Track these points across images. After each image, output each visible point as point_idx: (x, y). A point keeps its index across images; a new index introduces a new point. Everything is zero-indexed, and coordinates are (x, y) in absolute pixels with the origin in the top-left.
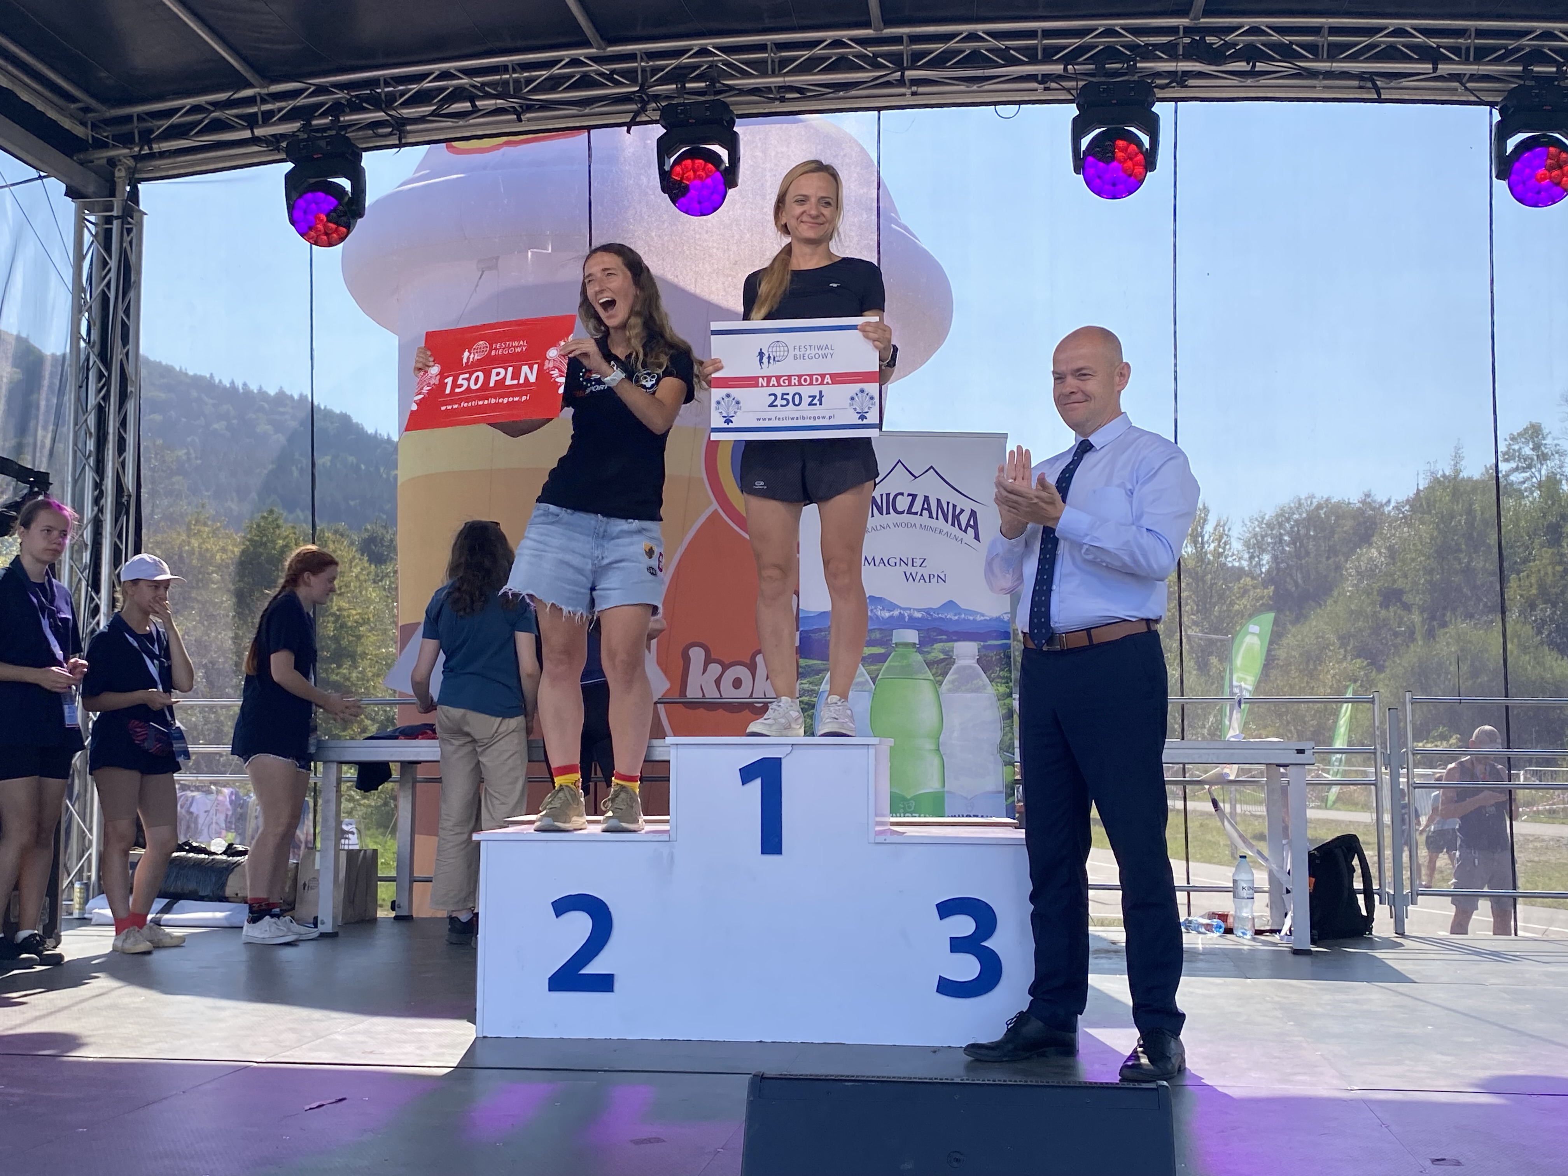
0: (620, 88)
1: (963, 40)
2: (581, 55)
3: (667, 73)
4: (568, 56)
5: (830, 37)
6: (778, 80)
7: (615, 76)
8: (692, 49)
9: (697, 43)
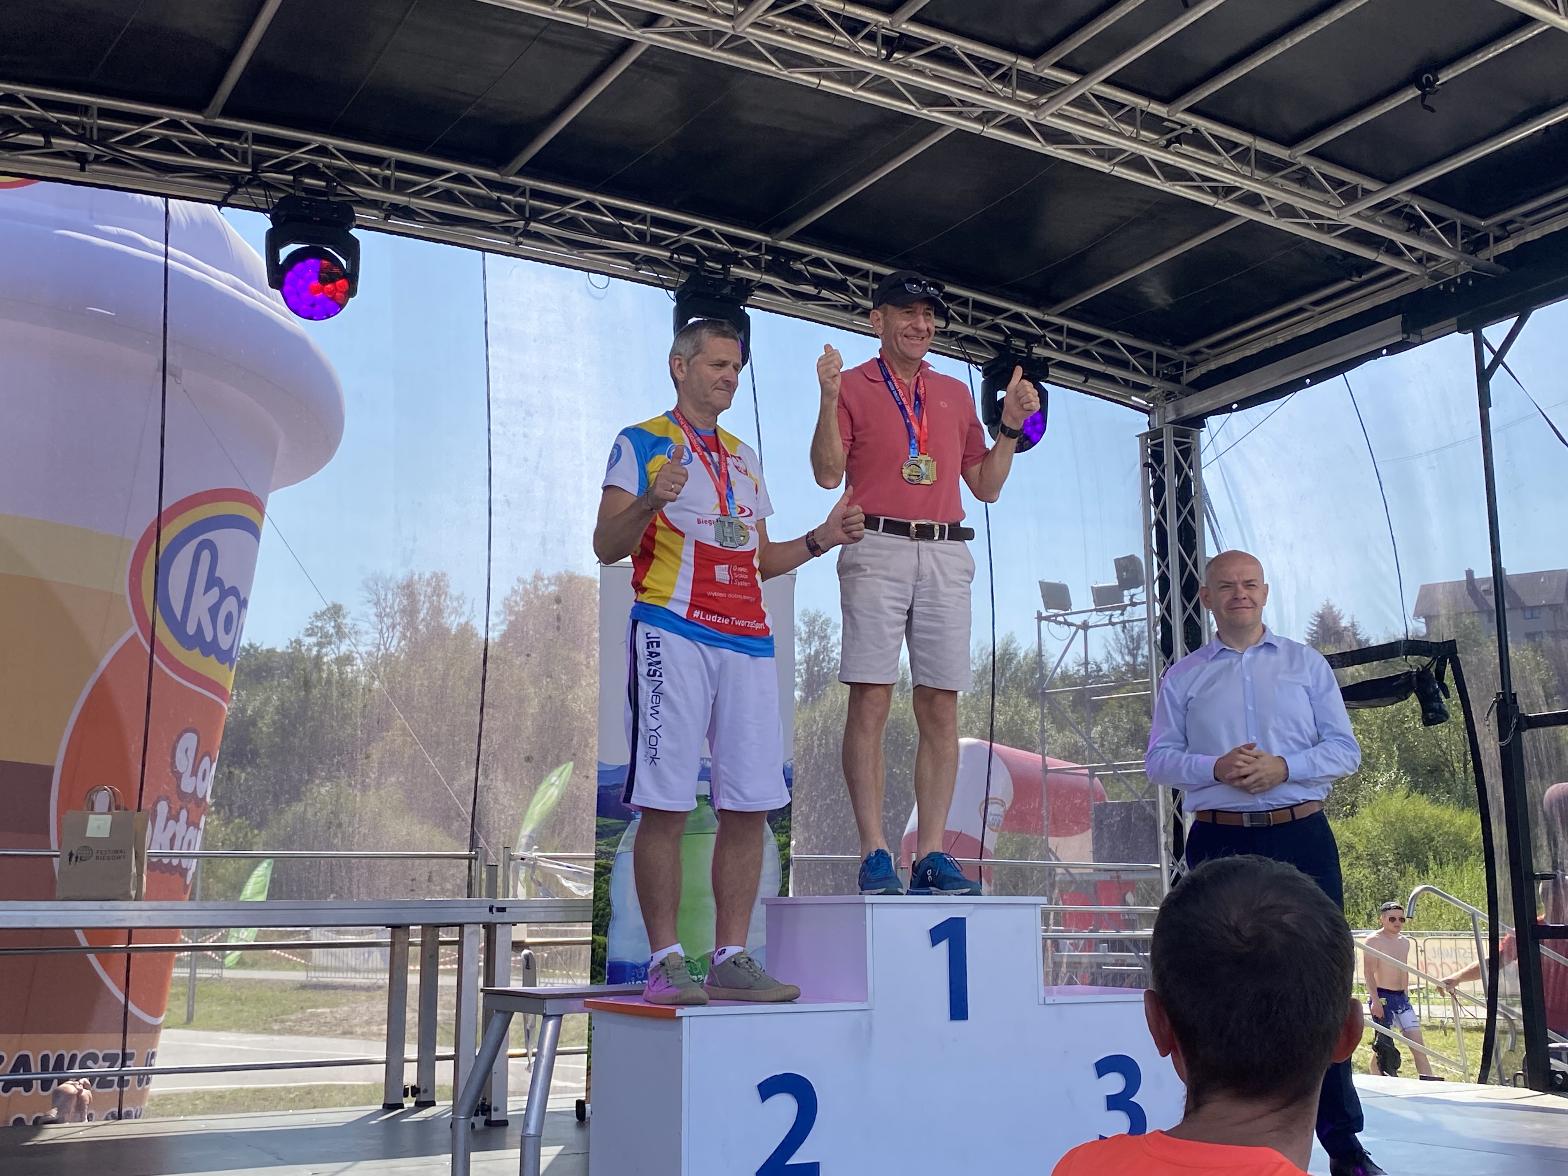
0: (227, 164)
1: (580, 207)
2: (182, 118)
3: (279, 162)
4: (167, 115)
5: (456, 170)
6: (400, 199)
7: (222, 151)
8: (309, 144)
9: (318, 140)
